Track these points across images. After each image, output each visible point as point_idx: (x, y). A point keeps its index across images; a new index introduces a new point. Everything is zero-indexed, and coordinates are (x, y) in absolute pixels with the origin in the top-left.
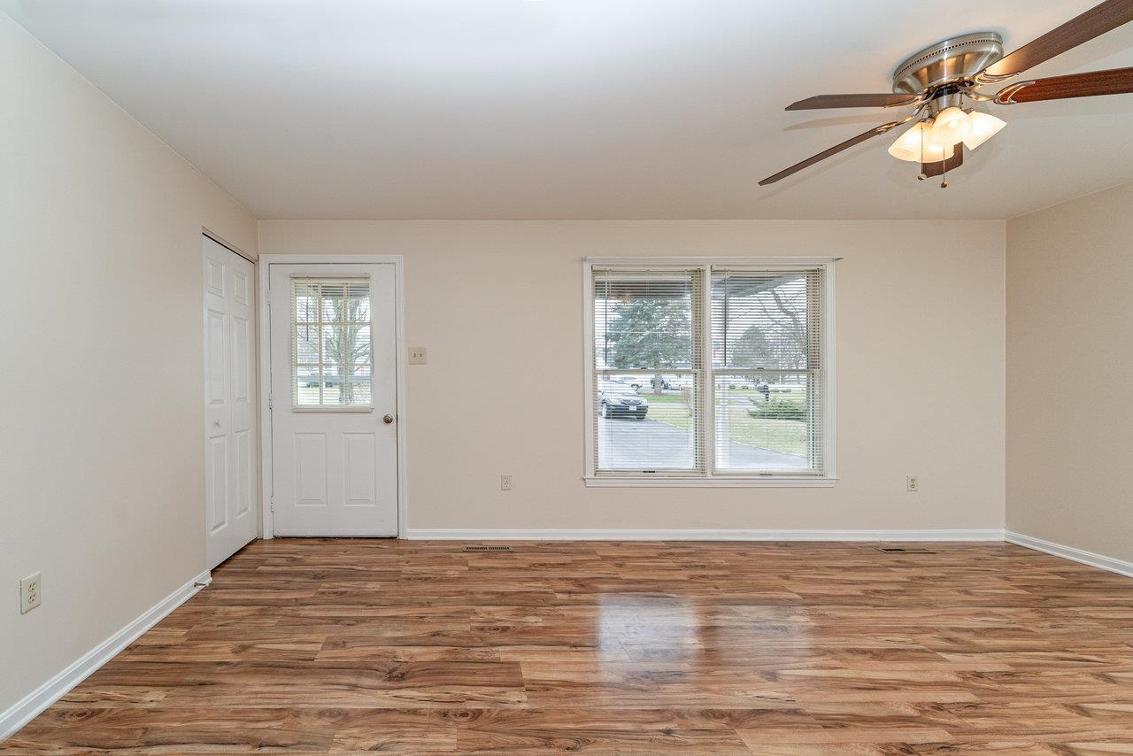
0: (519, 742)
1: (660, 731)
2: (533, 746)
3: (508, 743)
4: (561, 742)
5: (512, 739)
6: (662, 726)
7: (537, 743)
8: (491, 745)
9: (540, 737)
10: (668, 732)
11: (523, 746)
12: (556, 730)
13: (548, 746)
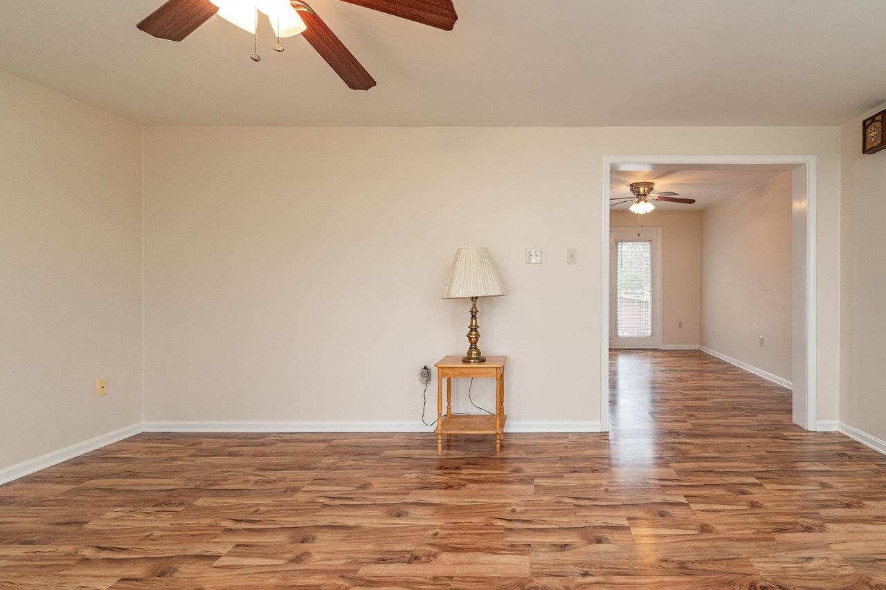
0: (704, 565)
1: (592, 576)
2: (693, 562)
3: (712, 564)
4: (672, 566)
5: (711, 567)
6: (589, 579)
7: (690, 564)
8: (725, 562)
9: (689, 569)
10: (585, 574)
11: (701, 562)
12: (678, 575)
13: (681, 563)
